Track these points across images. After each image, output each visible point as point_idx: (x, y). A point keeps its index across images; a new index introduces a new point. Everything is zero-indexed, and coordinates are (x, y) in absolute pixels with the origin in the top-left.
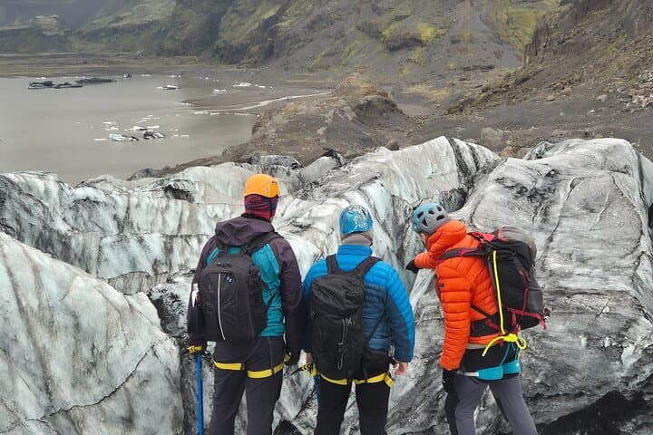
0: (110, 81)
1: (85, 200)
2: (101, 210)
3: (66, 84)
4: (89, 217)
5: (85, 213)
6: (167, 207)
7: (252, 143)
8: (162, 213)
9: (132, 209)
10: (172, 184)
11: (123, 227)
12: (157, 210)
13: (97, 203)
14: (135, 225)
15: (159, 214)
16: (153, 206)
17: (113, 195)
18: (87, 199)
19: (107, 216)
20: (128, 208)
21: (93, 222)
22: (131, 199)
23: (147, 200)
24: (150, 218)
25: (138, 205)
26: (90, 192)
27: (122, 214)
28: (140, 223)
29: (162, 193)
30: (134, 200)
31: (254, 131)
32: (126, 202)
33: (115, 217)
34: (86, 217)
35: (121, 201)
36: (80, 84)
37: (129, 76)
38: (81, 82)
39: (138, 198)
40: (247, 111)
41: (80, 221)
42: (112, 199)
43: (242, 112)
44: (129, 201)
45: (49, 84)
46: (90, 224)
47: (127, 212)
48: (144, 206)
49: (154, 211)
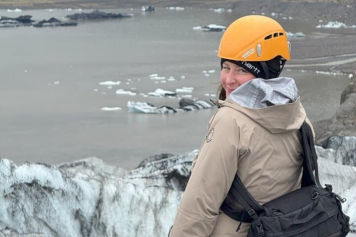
0: (120, 16)
1: (30, 185)
2: (55, 202)
3: (52, 20)
4: (35, 212)
5: (29, 206)
6: (164, 202)
7: (338, 118)
8: (156, 212)
9: (106, 202)
10: (179, 167)
11: (89, 231)
12: (147, 207)
13: (50, 190)
14: (109, 229)
15: (151, 213)
16: (141, 200)
17: (76, 179)
18: (34, 183)
19: (64, 212)
20: (100, 202)
21: (39, 220)
22: (106, 187)
23: (131, 189)
24: (135, 219)
25: (116, 198)
26: (40, 173)
27: (88, 210)
28: (118, 226)
29: (161, 182)
30: (110, 189)
31: (343, 99)
32: (97, 192)
33: (77, 215)
34: (30, 212)
35: (90, 190)
36: (73, 21)
37: (150, 9)
38: (75, 17)
39: (117, 186)
40: (337, 68)
41: (20, 217)
42: (76, 185)
43: (328, 69)
44: (101, 189)
45: (25, 21)
46: (34, 224)
47: (97, 207)
48: (125, 200)
49: (142, 208)
